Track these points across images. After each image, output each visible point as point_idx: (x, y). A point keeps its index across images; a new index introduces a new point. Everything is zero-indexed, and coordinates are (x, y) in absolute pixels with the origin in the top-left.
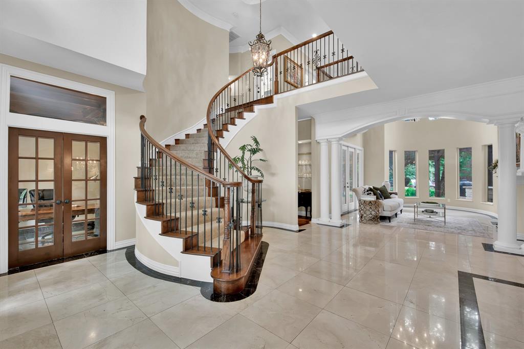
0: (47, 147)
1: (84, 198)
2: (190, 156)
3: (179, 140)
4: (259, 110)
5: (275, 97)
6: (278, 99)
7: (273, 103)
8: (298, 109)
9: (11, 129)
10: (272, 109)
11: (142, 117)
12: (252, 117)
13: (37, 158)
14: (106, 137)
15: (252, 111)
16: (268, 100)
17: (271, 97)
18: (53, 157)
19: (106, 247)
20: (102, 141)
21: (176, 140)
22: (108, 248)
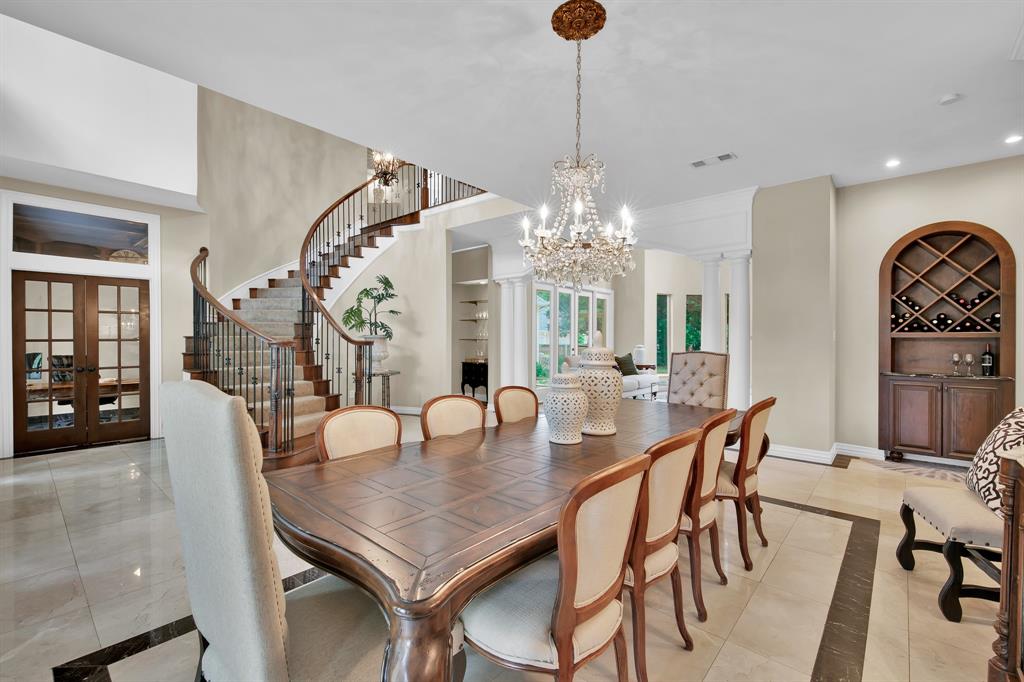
0: (64, 294)
1: (116, 365)
2: (282, 305)
3: (274, 280)
4: (402, 232)
5: (423, 214)
6: (426, 217)
7: (419, 222)
8: (450, 234)
9: (15, 273)
10: (418, 231)
11: (203, 250)
12: (389, 245)
13: (50, 311)
14: (148, 281)
15: (389, 234)
16: (413, 218)
17: (417, 213)
18: (71, 309)
19: (149, 434)
20: (143, 285)
21: (269, 280)
22: (152, 436)
